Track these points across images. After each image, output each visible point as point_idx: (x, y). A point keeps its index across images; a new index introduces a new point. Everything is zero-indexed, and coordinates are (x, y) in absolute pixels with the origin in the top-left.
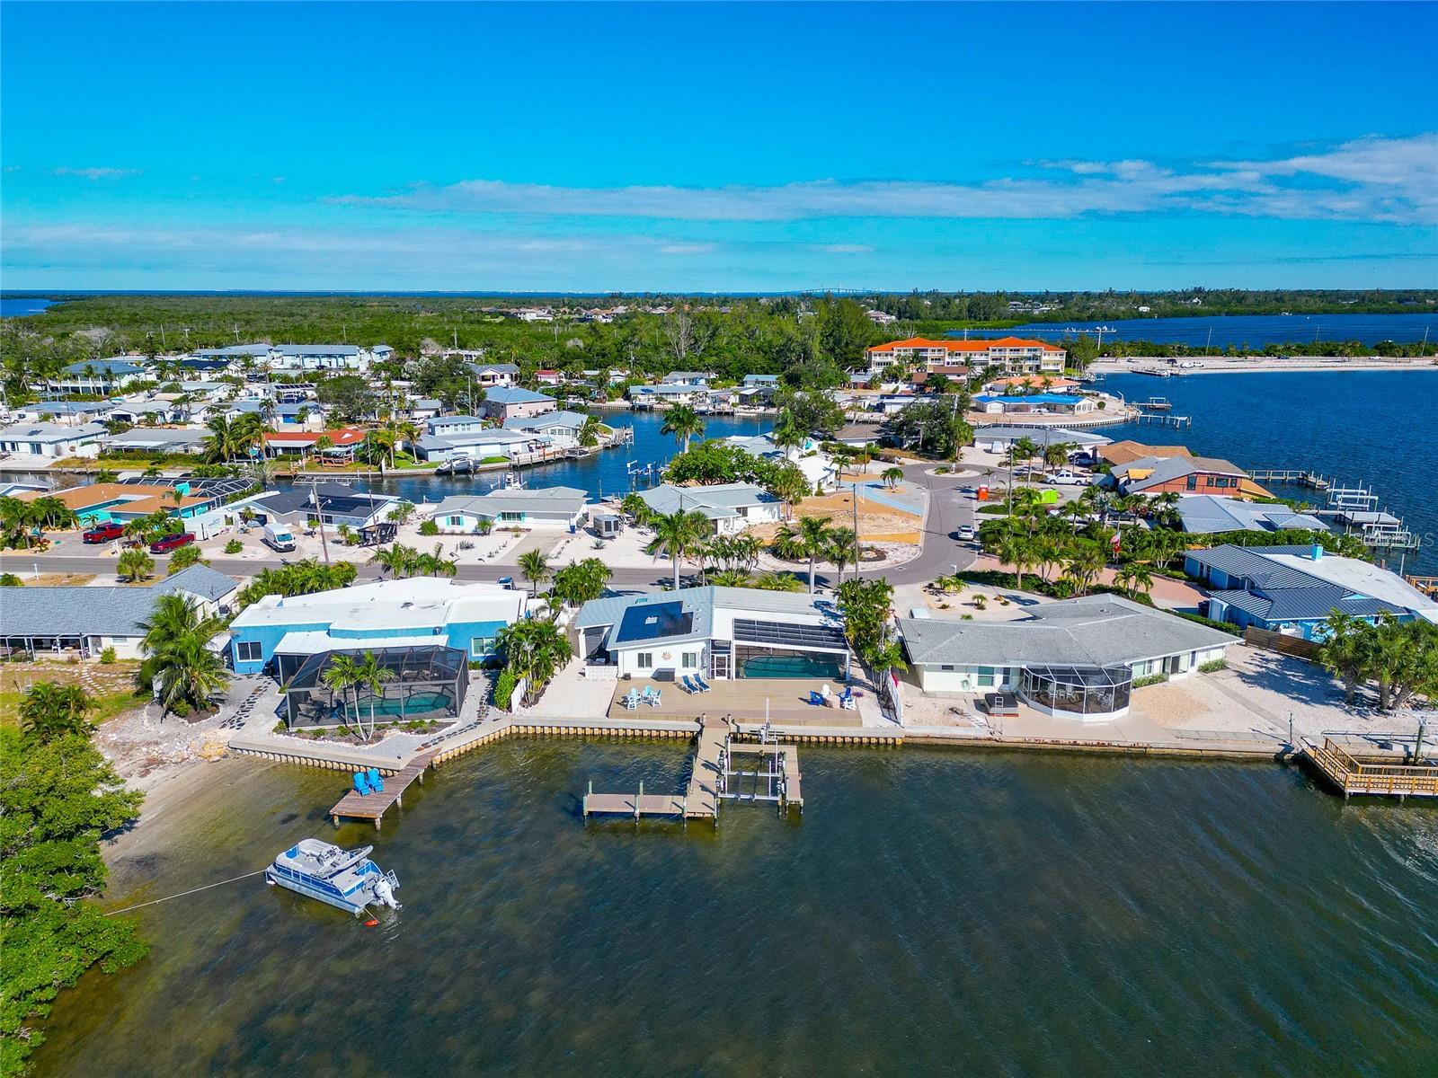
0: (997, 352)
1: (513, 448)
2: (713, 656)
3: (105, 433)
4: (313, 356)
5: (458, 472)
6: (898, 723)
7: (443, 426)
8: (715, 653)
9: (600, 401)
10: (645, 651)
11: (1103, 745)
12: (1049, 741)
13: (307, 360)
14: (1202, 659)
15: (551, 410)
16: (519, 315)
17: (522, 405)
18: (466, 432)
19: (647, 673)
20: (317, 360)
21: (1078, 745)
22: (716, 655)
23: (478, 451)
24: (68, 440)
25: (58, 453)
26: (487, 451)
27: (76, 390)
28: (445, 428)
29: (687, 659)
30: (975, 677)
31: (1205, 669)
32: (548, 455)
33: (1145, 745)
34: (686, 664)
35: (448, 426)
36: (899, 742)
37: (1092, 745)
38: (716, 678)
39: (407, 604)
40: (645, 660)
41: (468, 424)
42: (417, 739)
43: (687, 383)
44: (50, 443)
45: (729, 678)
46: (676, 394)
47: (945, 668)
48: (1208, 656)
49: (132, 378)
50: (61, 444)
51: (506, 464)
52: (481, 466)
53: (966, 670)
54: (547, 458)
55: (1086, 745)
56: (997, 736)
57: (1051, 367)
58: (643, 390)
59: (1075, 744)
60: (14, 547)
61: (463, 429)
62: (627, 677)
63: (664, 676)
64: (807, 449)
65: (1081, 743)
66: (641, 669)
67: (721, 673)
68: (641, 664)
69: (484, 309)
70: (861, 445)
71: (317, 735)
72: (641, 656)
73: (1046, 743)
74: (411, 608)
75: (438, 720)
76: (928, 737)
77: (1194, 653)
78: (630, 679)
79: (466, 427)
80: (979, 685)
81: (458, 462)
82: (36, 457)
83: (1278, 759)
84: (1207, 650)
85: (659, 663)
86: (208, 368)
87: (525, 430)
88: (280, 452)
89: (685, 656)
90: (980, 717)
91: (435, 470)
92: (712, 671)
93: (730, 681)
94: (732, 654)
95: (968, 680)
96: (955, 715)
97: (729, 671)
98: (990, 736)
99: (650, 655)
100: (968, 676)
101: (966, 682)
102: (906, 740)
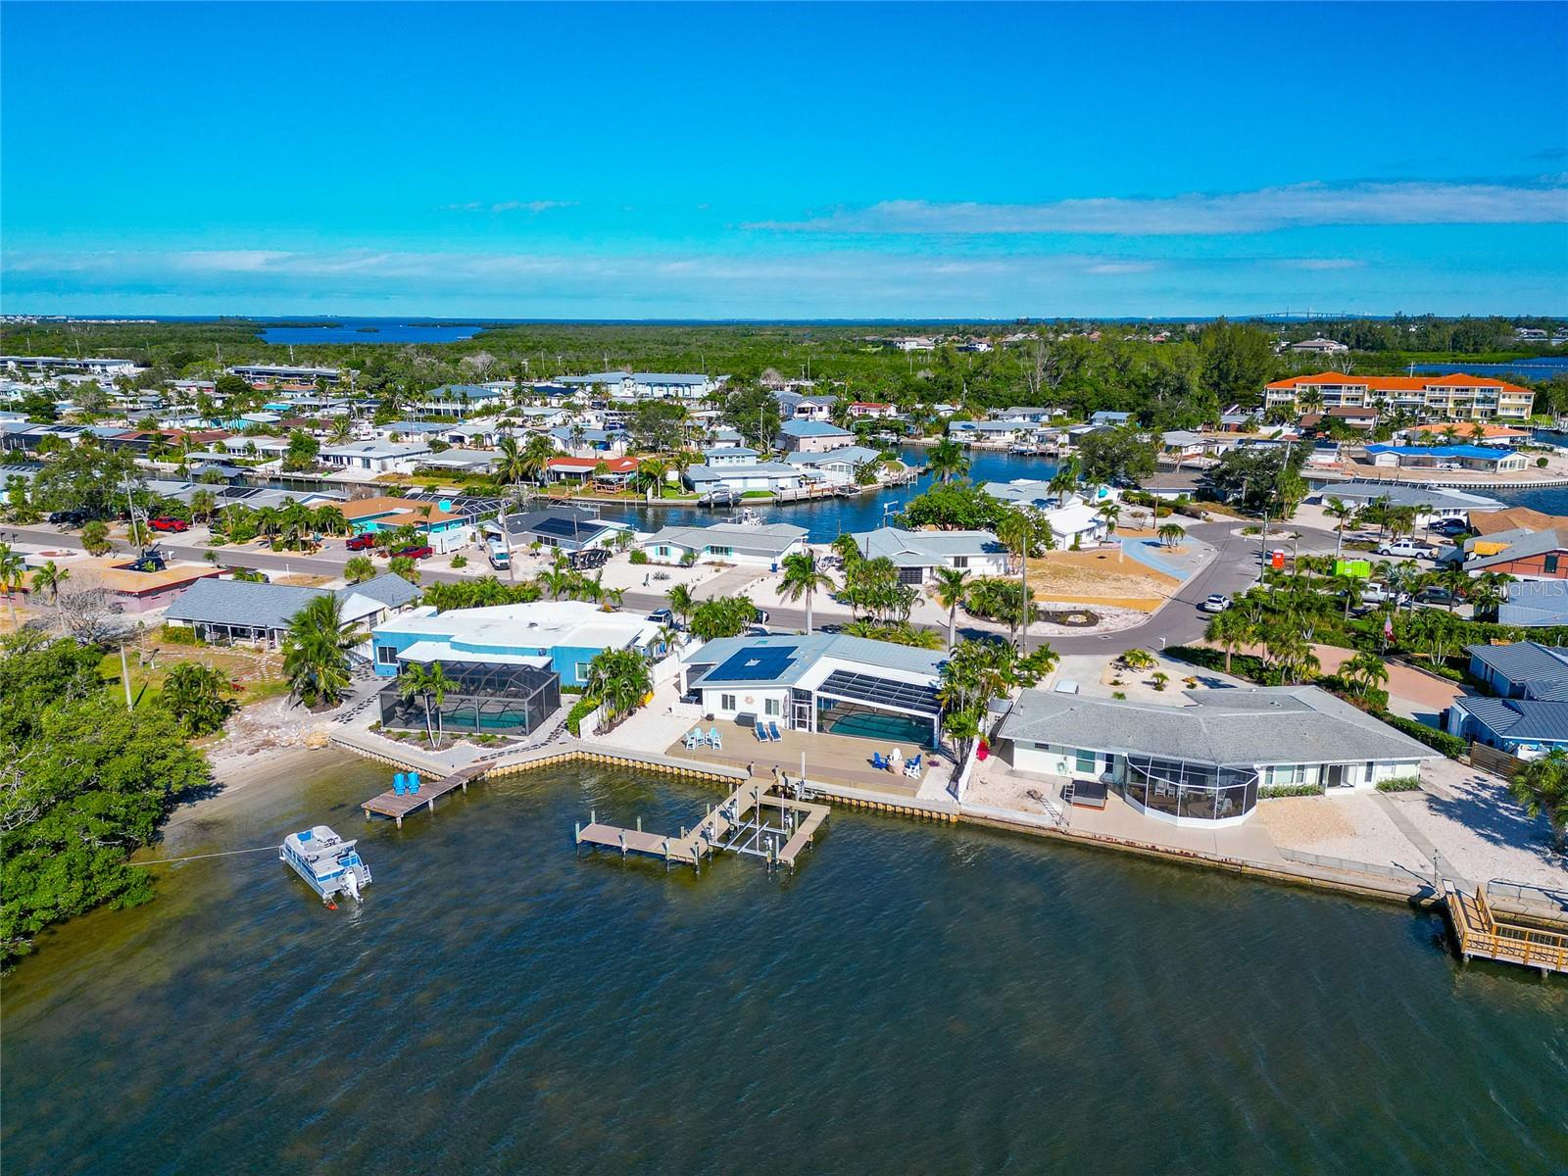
0: (1437, 392)
1: (782, 483)
2: (794, 707)
3: (429, 452)
4: (661, 385)
5: (717, 505)
6: (957, 798)
7: (717, 458)
8: (796, 702)
9: (915, 437)
10: (729, 693)
11: (1187, 855)
12: (1123, 841)
13: (656, 389)
14: (1382, 773)
15: (847, 445)
16: (898, 344)
17: (816, 439)
18: (741, 464)
19: (730, 715)
20: (665, 389)
21: (1157, 850)
22: (797, 705)
23: (745, 485)
24: (394, 457)
25: (384, 468)
26: (754, 485)
27: (438, 412)
28: (720, 459)
29: (769, 705)
30: (1072, 761)
31: (1385, 787)
32: (816, 491)
33: (1239, 862)
34: (768, 711)
35: (722, 458)
36: (953, 819)
37: (1175, 853)
38: (798, 729)
39: (532, 625)
40: (728, 702)
41: (743, 457)
42: (481, 751)
43: (1027, 419)
44: (378, 459)
45: (810, 730)
46: (1000, 431)
47: (1039, 746)
48: (1393, 772)
49: (485, 402)
50: (387, 460)
51: (770, 499)
52: (744, 500)
53: (1063, 751)
54: (813, 495)
55: (1167, 852)
56: (1063, 827)
57: (1512, 413)
58: (963, 426)
59: (1153, 848)
60: (290, 549)
61: (738, 461)
62: (710, 718)
63: (746, 720)
64: (1100, 497)
65: (1161, 849)
66: (725, 711)
67: (802, 724)
68: (725, 706)
69: (867, 338)
70: (1172, 497)
71: (400, 737)
72: (725, 697)
73: (1119, 843)
74: (535, 628)
75: (508, 737)
76: (986, 818)
77: (1370, 764)
78: (713, 719)
79: (741, 459)
80: (1078, 769)
81: (718, 494)
82: (366, 470)
83: (1413, 903)
84: (1393, 763)
85: (742, 707)
86: (559, 394)
87: (806, 464)
88: (563, 476)
89: (768, 702)
90: (1059, 806)
91: (697, 501)
92: (794, 721)
93: (810, 734)
94: (813, 706)
95: (1064, 762)
96: (1030, 799)
97: (810, 723)
98: (1055, 826)
99: (733, 697)
100: (1065, 759)
101: (1062, 764)
102: (962, 818)
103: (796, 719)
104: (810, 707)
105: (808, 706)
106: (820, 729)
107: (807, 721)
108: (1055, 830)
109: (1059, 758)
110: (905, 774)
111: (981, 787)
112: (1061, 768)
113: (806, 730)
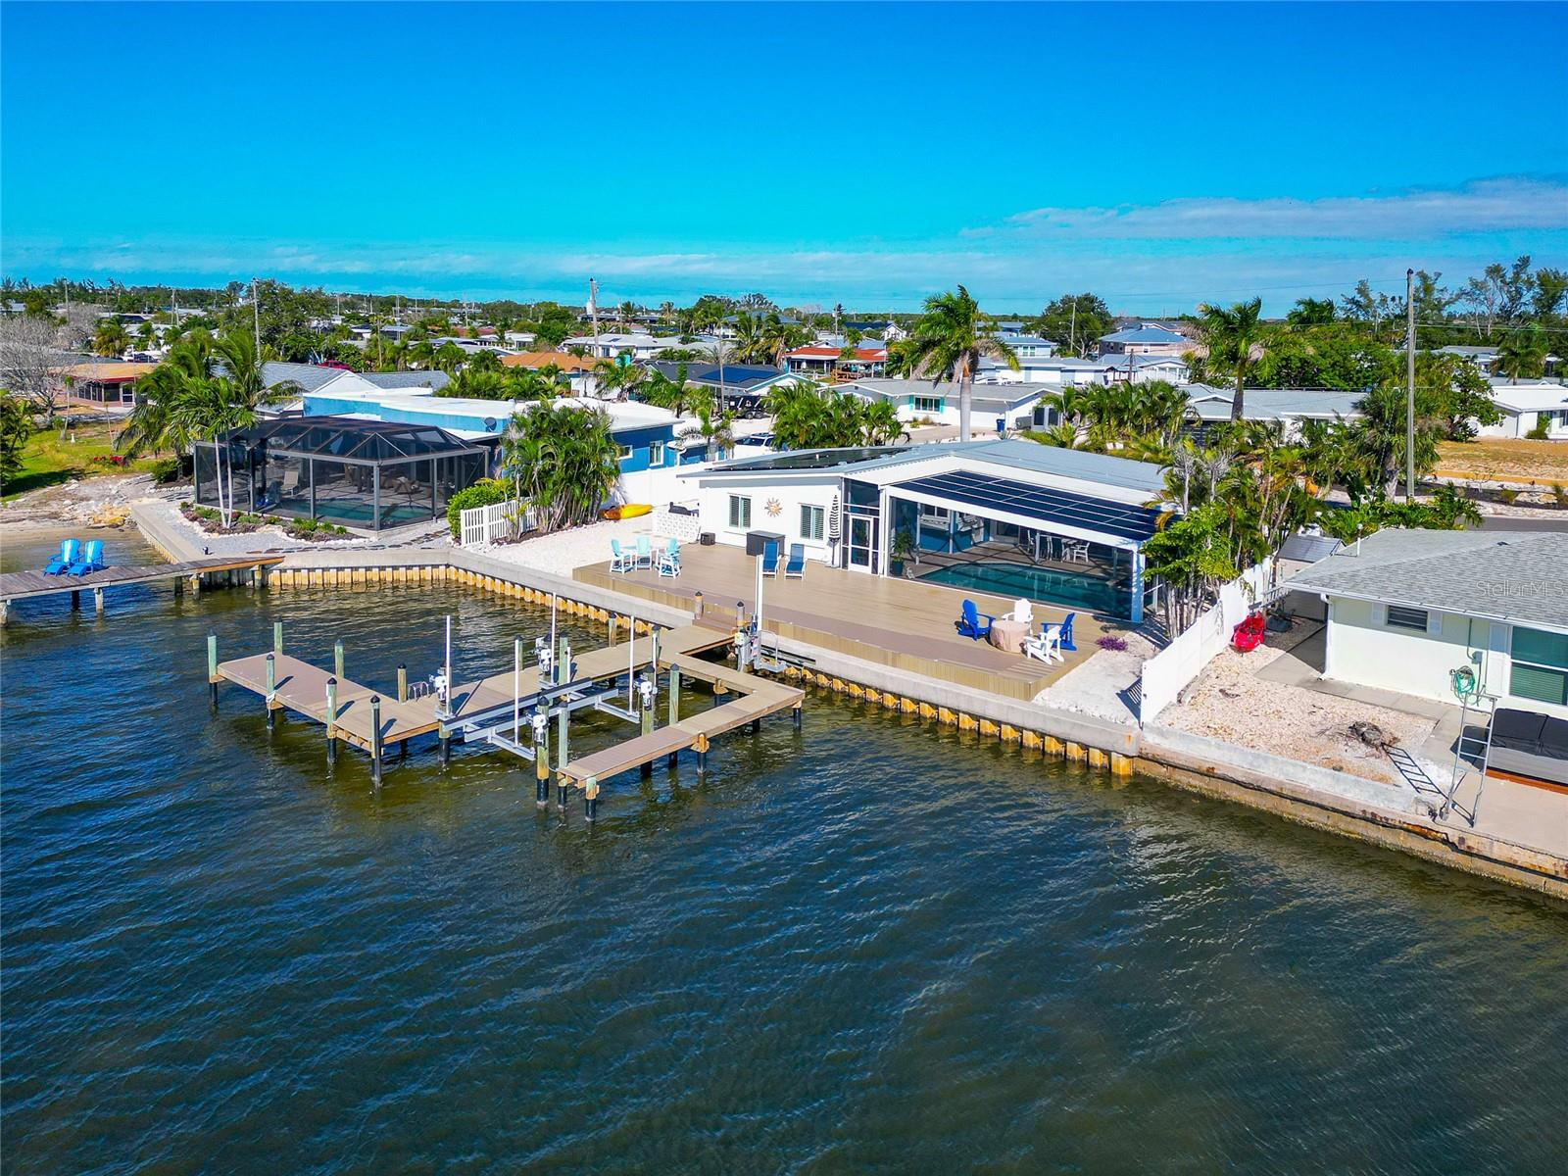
2: (848, 520)
8: (852, 509)
10: (741, 492)
19: (740, 536)
22: (851, 517)
29: (808, 518)
30: (1497, 662)
34: (805, 529)
36: (1121, 767)
38: (852, 567)
40: (739, 510)
42: (284, 540)
45: (876, 571)
47: (1397, 618)
62: (707, 539)
63: (762, 545)
66: (734, 529)
67: (860, 557)
68: (733, 518)
71: (200, 516)
72: (736, 501)
75: (350, 530)
78: (711, 543)
79: (1029, 351)
80: (1514, 691)
85: (760, 520)
92: (845, 551)
93: (874, 577)
94: (881, 517)
95: (1475, 668)
96: (1356, 743)
97: (875, 554)
98: (1426, 821)
99: (747, 502)
100: (1476, 659)
101: (1468, 673)
102: (1145, 768)
103: (850, 546)
104: (876, 522)
105: (871, 519)
106: (896, 569)
107: (871, 549)
108: (1423, 833)
109: (1458, 655)
110: (1024, 652)
111: (1220, 703)
112: (1464, 682)
113: (868, 570)
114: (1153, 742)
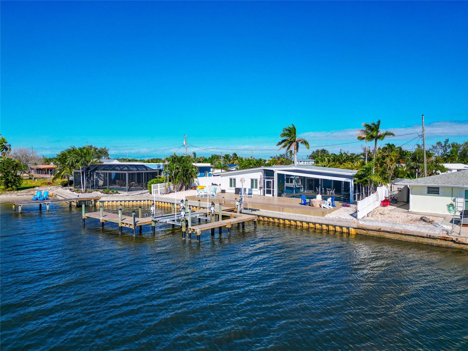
2: (265, 181)
6: (356, 218)
8: (266, 178)
10: (233, 177)
19: (233, 190)
29: (253, 182)
34: (252, 186)
36: (352, 232)
38: (266, 195)
40: (232, 182)
47: (431, 190)
53: (452, 195)
67: (269, 192)
68: (231, 186)
71: (75, 191)
75: (119, 192)
85: (239, 185)
93: (274, 198)
94: (275, 180)
95: (454, 203)
96: (422, 222)
98: (446, 235)
99: (235, 180)
100: (454, 200)
101: (452, 205)
102: (359, 231)
103: (266, 189)
105: (272, 180)
106: (279, 195)
107: (272, 189)
108: (445, 239)
109: (449, 200)
110: (320, 207)
112: (451, 208)
113: (271, 195)
114: (362, 223)
